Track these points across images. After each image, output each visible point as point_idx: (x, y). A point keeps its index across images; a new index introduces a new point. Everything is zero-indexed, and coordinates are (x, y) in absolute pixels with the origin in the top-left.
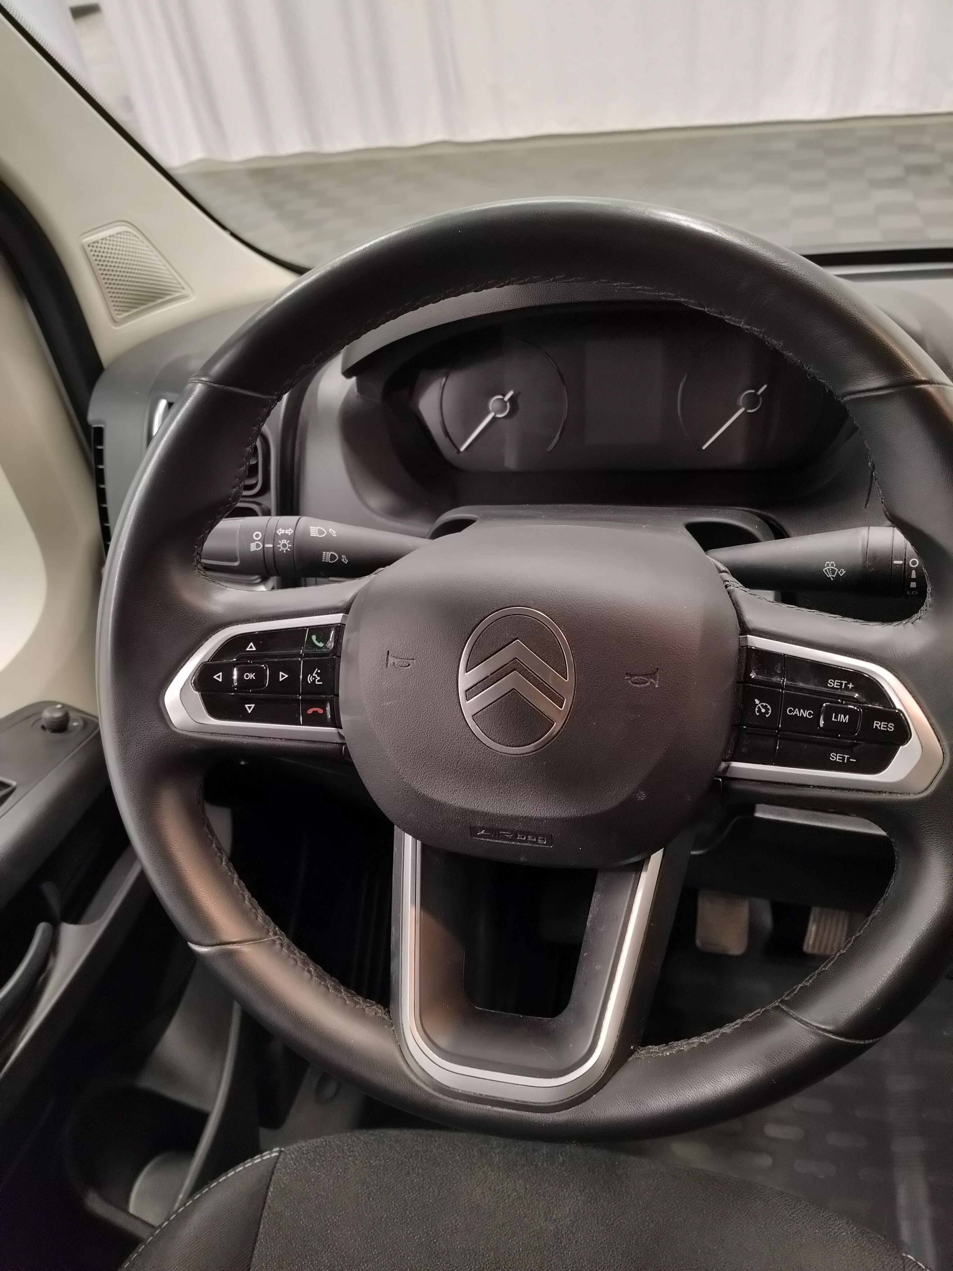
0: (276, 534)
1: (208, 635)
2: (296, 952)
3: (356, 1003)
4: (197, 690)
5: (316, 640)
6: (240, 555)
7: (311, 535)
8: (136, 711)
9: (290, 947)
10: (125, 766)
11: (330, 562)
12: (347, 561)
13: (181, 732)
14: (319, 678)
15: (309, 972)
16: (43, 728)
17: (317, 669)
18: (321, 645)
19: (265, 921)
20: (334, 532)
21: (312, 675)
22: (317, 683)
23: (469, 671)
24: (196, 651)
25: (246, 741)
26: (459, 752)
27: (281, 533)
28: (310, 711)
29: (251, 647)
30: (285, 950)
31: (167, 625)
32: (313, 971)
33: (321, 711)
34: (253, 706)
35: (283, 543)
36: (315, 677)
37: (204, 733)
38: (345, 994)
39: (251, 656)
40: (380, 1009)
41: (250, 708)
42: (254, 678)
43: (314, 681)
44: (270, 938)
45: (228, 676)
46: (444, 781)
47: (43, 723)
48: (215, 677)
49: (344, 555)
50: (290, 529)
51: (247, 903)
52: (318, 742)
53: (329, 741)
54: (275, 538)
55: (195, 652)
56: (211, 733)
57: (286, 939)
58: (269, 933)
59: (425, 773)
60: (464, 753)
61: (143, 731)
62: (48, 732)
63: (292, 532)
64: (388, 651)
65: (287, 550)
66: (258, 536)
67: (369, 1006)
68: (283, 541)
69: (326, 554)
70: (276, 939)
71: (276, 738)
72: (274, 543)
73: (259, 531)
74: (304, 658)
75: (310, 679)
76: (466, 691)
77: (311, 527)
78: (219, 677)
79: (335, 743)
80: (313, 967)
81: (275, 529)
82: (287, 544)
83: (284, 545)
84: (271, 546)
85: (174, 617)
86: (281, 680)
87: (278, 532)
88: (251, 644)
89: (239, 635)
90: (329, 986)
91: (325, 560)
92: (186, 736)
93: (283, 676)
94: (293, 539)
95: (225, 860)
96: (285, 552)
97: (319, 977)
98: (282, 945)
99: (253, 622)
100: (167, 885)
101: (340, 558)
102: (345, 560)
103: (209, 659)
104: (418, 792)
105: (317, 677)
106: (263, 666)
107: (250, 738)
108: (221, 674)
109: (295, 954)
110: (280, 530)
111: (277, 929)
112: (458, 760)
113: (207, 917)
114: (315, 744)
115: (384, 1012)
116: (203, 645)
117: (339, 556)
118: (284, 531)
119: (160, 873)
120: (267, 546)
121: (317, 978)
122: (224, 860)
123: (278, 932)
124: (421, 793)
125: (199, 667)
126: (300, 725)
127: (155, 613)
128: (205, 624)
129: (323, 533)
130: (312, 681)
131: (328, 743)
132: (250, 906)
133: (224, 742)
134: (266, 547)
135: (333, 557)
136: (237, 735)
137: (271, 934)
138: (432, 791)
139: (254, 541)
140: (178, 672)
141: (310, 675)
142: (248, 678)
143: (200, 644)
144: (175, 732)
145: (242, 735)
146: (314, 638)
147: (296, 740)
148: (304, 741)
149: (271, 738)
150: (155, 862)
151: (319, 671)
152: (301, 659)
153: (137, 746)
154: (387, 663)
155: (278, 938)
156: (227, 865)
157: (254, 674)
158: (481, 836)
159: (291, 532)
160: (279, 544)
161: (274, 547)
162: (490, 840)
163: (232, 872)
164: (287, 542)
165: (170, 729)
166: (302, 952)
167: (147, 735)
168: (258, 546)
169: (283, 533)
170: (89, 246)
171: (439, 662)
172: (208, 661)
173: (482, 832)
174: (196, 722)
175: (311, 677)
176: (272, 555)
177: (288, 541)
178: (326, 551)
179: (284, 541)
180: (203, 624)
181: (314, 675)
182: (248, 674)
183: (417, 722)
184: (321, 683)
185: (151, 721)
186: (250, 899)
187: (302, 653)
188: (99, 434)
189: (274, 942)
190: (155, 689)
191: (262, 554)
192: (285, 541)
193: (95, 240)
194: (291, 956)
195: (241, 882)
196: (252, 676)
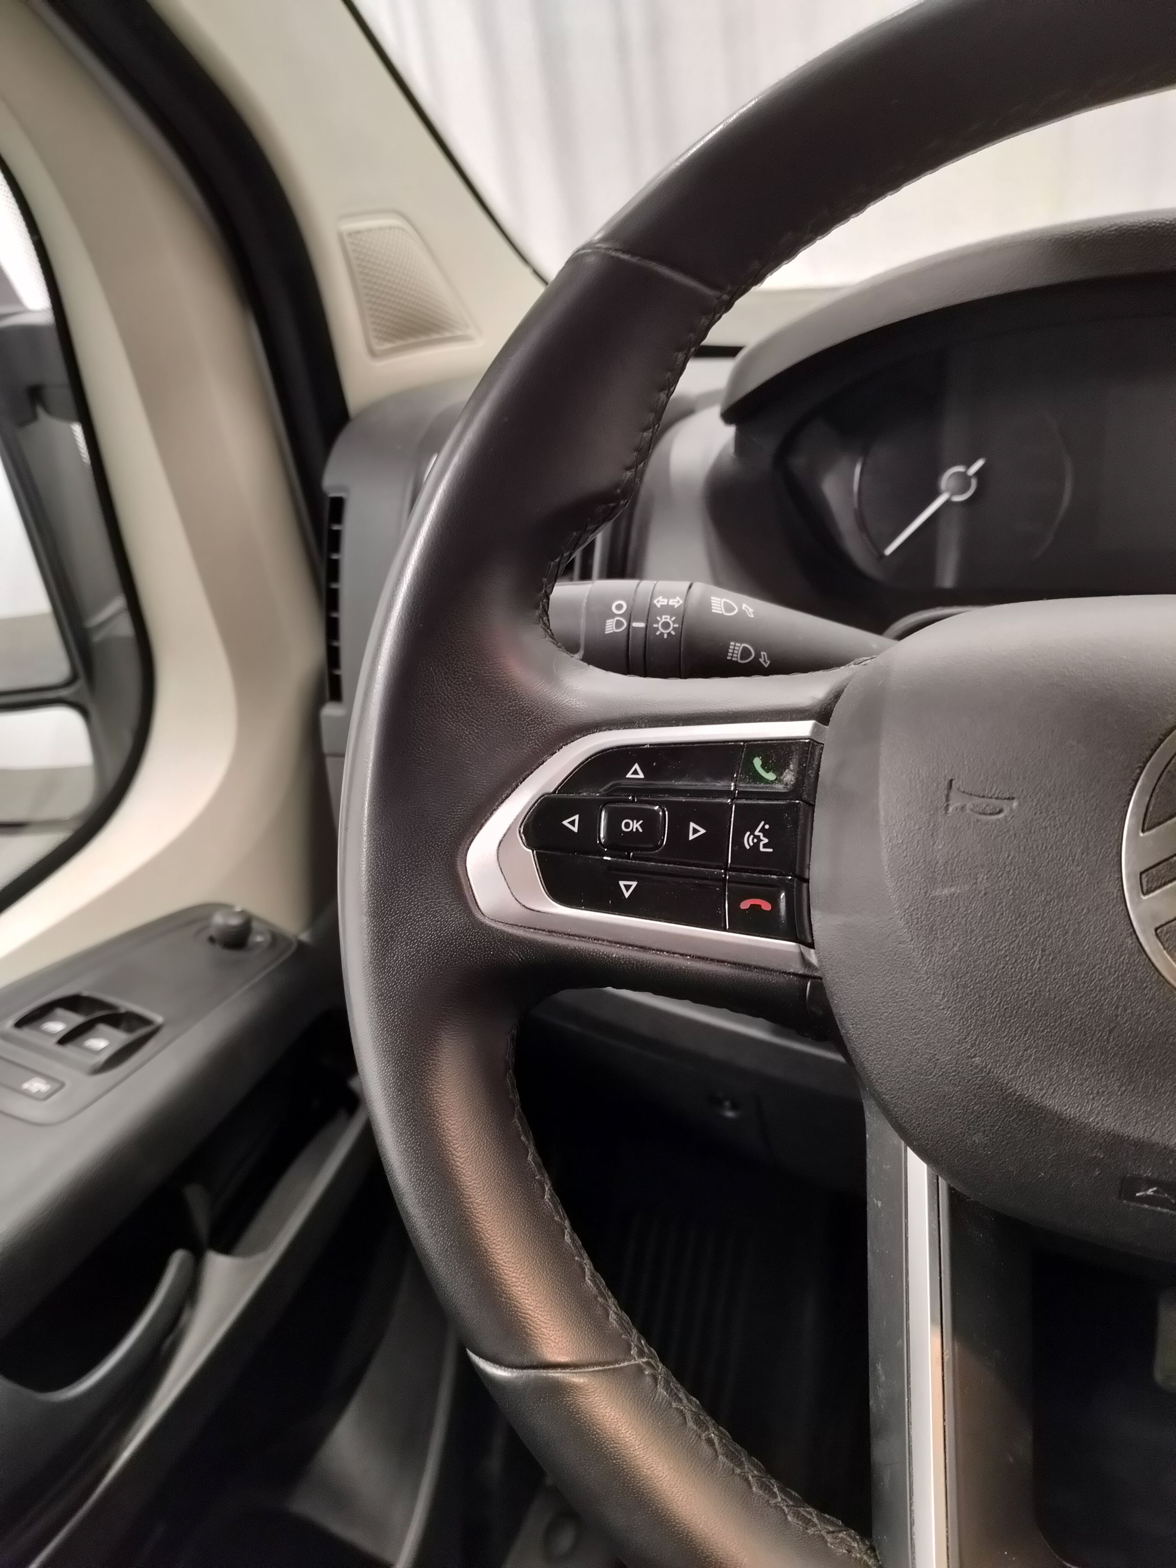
0: (651, 606)
1: (555, 745)
2: (681, 1395)
3: (808, 1522)
4: (529, 845)
5: (763, 766)
6: (585, 640)
7: (713, 611)
8: (412, 876)
9: (669, 1383)
10: (382, 983)
11: (740, 661)
12: (769, 662)
13: (493, 924)
14: (766, 841)
15: (710, 1442)
16: (212, 940)
17: (763, 823)
18: (771, 776)
19: (621, 1325)
20: (751, 610)
21: (752, 833)
22: (762, 849)
23: (1149, 829)
24: (532, 772)
25: (616, 952)
26: (1117, 1008)
27: (660, 603)
28: (745, 905)
29: (636, 773)
30: (661, 1391)
31: (481, 719)
32: (716, 1441)
33: (766, 906)
34: (634, 884)
35: (664, 620)
36: (758, 837)
37: (535, 929)
38: (782, 1499)
39: (637, 790)
40: (854, 1540)
41: (628, 887)
42: (641, 830)
43: (756, 845)
44: (633, 1362)
45: (589, 825)
46: (1073, 1069)
47: (212, 932)
48: (565, 823)
49: (764, 651)
50: (678, 598)
51: (589, 1282)
52: (756, 967)
53: (779, 968)
54: (650, 613)
55: (529, 775)
56: (549, 932)
57: (660, 1365)
58: (630, 1350)
59: (1026, 1050)
60: (1129, 1011)
61: (422, 915)
62: (217, 949)
63: (681, 602)
64: (951, 781)
65: (669, 634)
66: (619, 607)
67: (833, 1532)
68: (664, 617)
69: (735, 646)
70: (644, 1366)
71: (674, 953)
72: (647, 620)
73: (623, 599)
74: (737, 798)
75: (748, 841)
76: (1141, 873)
77: (712, 598)
78: (572, 823)
79: (790, 974)
80: (716, 1432)
81: (651, 598)
82: (671, 624)
83: (666, 625)
84: (642, 625)
85: (497, 705)
86: (691, 837)
87: (655, 602)
88: (636, 766)
89: (612, 748)
90: (750, 1477)
91: (732, 657)
92: (503, 933)
93: (695, 831)
94: (682, 616)
95: (549, 1189)
96: (665, 636)
97: (731, 1456)
98: (655, 1378)
99: (640, 727)
100: (441, 1231)
101: (758, 656)
102: (765, 661)
103: (556, 789)
104: (1006, 1090)
105: (762, 838)
106: (656, 808)
107: (624, 947)
108: (576, 817)
109: (680, 1400)
110: (660, 598)
111: (643, 1342)
112: (1112, 1025)
113: (515, 1306)
114: (750, 970)
115: (864, 1548)
116: (543, 762)
117: (755, 651)
118: (666, 601)
119: (428, 1206)
120: (635, 624)
121: (727, 1457)
122: (547, 1188)
123: (646, 1350)
124: (1016, 1091)
125: (536, 802)
126: (725, 930)
127: (463, 694)
128: (551, 722)
129: (733, 609)
130: (752, 844)
131: (776, 971)
132: (595, 1291)
133: (574, 951)
134: (633, 627)
135: (745, 653)
136: (598, 940)
137: (634, 1352)
138: (1041, 1090)
139: (614, 615)
140: (495, 810)
141: (748, 833)
142: (629, 830)
143: (540, 761)
144: (482, 923)
145: (608, 941)
146: (757, 762)
147: (712, 960)
148: (729, 963)
149: (663, 951)
150: (420, 1180)
151: (767, 827)
152: (732, 800)
153: (407, 944)
154: (948, 805)
155: (648, 1363)
156: (551, 1200)
157: (641, 822)
158: (1142, 1200)
159: (678, 602)
160: (658, 622)
161: (646, 627)
162: (1165, 1210)
163: (560, 1216)
164: (671, 618)
165: (474, 917)
166: (692, 1397)
167: (429, 925)
168: (619, 624)
169: (665, 603)
171: (1076, 807)
172: (554, 792)
173: (1150, 1192)
174: (524, 906)
175: (752, 837)
176: (643, 640)
177: (674, 618)
178: (736, 641)
179: (666, 618)
180: (548, 723)
181: (757, 833)
182: (631, 822)
183: (1017, 936)
184: (771, 850)
185: (438, 898)
186: (593, 1276)
187: (735, 789)
188: (338, 506)
189: (639, 1369)
190: (451, 836)
191: (624, 639)
192: (668, 617)
194: (674, 1405)
195: (576, 1236)
196: (636, 826)
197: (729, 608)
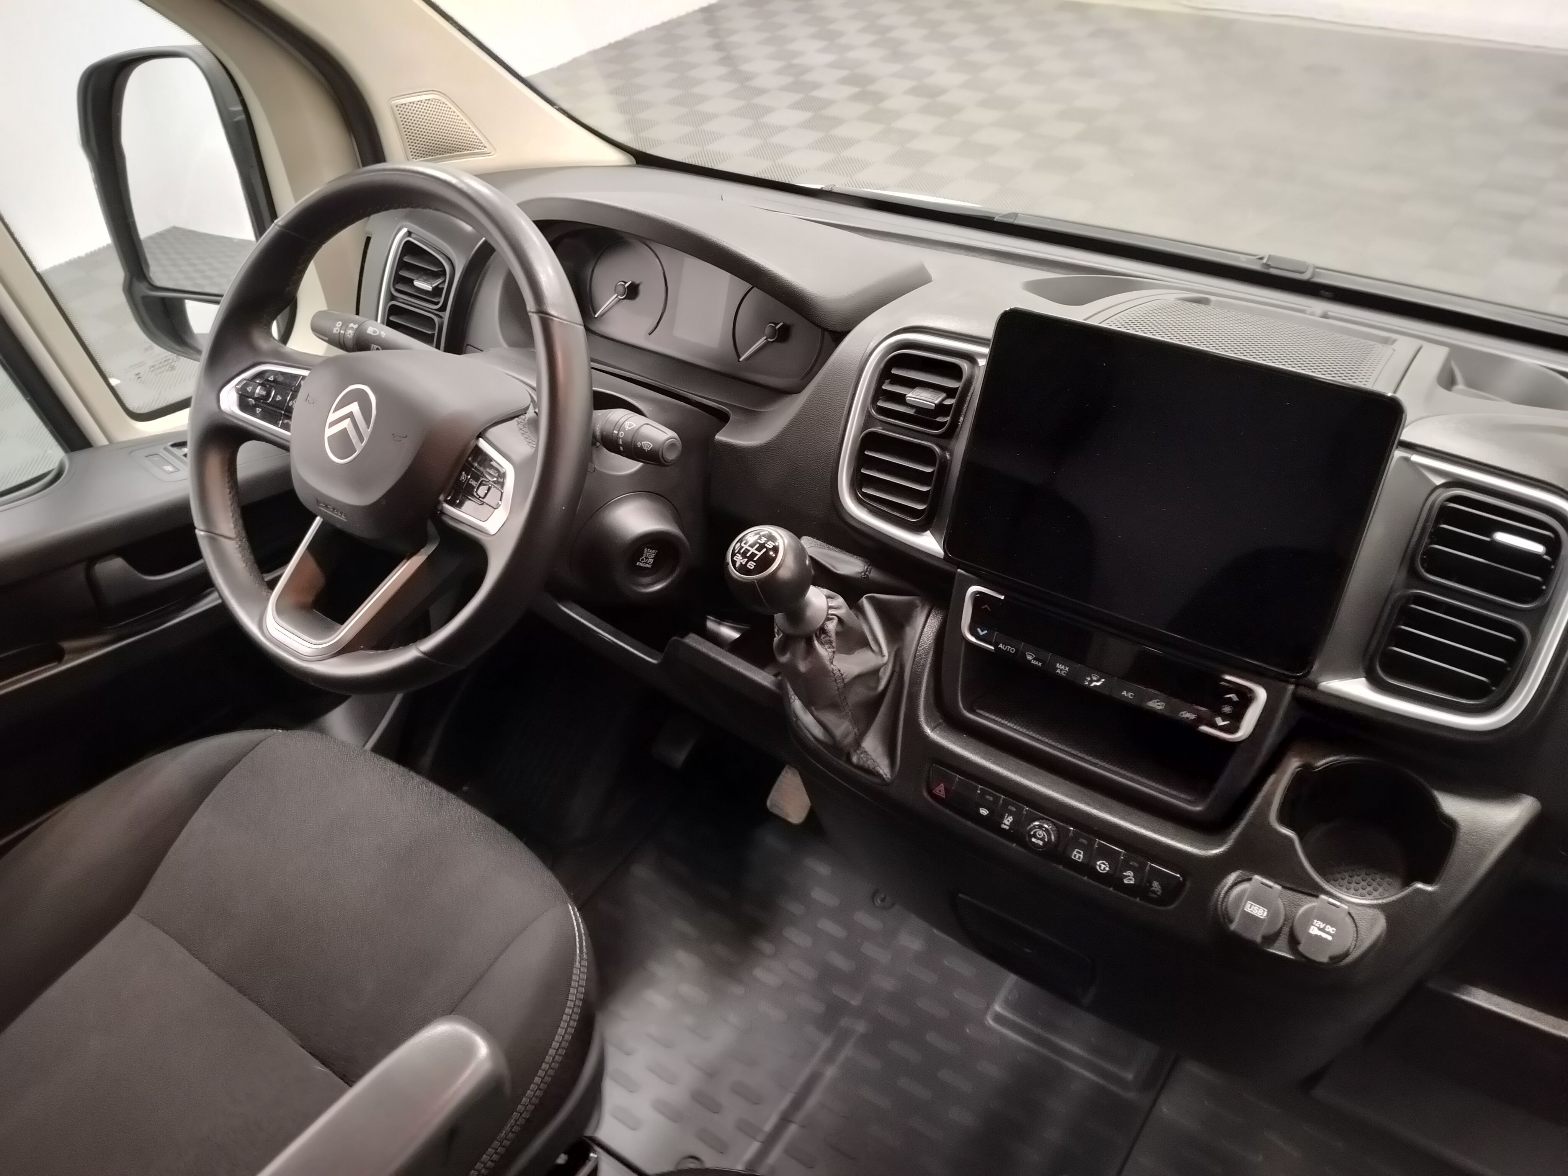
4: (238, 393)
13: (223, 413)
23: (334, 413)
41: (258, 410)
42: (265, 395)
45: (254, 390)
48: (248, 388)
55: (244, 373)
76: (330, 423)
83: (350, 334)
89: (268, 370)
92: (225, 416)
93: (279, 398)
108: (251, 387)
116: (250, 370)
125: (245, 380)
126: (278, 427)
129: (376, 332)
139: (337, 327)
140: (232, 381)
154: (307, 400)
168: (337, 330)
170: (397, 107)
178: (375, 344)
193: (403, 103)
197: (374, 332)
